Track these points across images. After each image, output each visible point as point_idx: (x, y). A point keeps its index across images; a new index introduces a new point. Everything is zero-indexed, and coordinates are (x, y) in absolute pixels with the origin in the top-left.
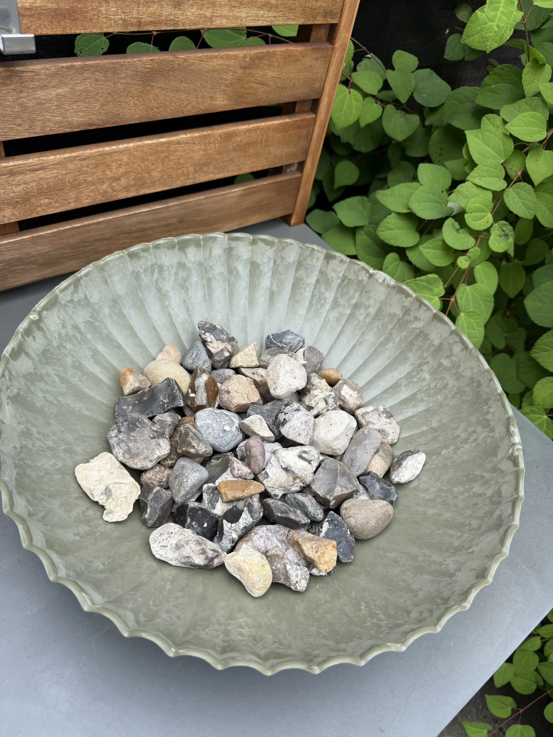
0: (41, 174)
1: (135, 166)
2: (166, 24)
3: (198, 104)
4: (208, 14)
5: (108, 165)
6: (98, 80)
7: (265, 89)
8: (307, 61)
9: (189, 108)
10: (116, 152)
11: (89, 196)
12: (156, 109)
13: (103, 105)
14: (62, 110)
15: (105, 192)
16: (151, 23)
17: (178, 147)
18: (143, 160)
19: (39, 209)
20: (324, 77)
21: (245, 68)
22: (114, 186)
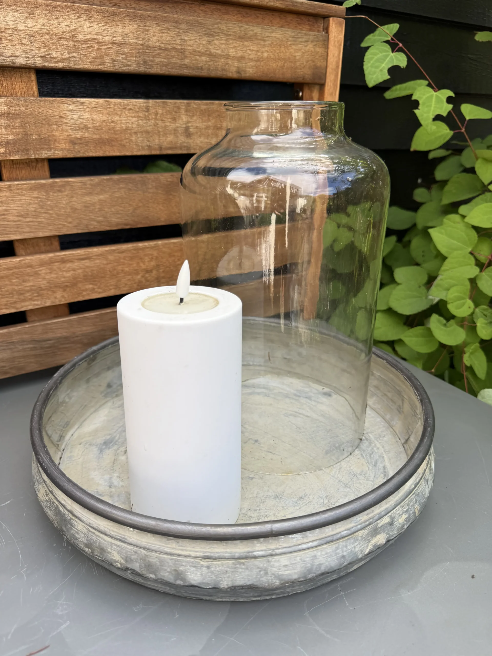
0: (87, 263)
1: (164, 260)
6: (131, 190)
13: (135, 209)
14: (103, 212)
16: (170, 148)
22: (147, 277)
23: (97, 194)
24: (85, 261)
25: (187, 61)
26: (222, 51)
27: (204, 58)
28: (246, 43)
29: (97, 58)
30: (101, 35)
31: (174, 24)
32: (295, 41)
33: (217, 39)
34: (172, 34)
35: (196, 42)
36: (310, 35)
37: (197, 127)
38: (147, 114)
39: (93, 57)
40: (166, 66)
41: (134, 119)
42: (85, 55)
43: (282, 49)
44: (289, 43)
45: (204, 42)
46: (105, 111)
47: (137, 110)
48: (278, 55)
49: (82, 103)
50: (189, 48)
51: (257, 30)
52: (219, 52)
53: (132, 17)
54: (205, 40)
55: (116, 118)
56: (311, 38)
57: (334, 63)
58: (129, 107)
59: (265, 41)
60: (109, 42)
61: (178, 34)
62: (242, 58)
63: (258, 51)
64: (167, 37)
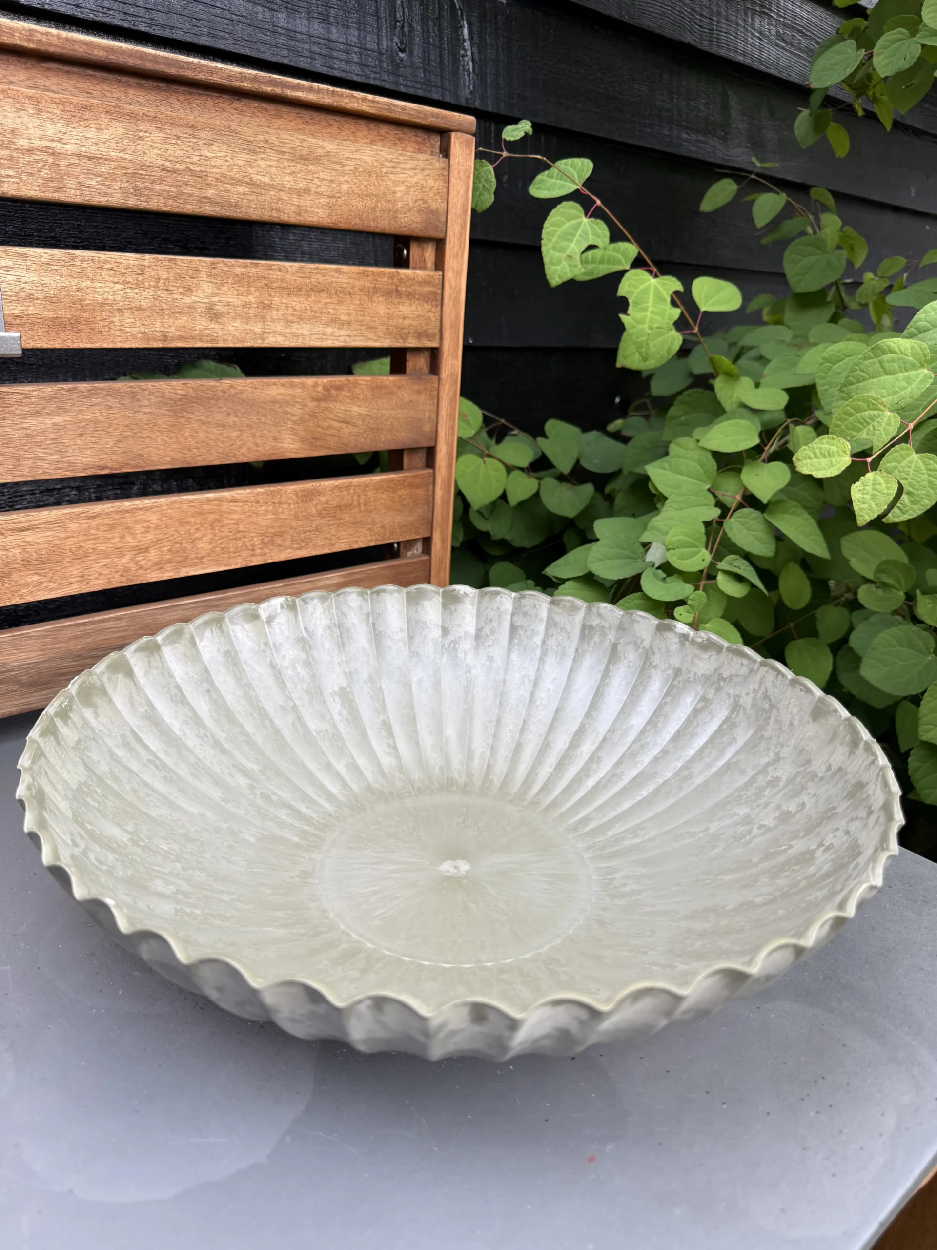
0: (29, 536)
1: (171, 531)
2: (201, 340)
3: (257, 445)
4: (258, 329)
5: (128, 528)
6: (111, 408)
7: (354, 430)
8: (406, 395)
9: (244, 450)
10: (141, 509)
11: (100, 574)
12: (195, 450)
13: (119, 441)
14: (60, 446)
15: (127, 570)
16: (181, 338)
17: (234, 507)
18: (182, 523)
19: (24, 591)
20: (434, 417)
21: (318, 400)
22: (139, 561)
23: (49, 414)
24: (27, 533)
25: (210, 193)
26: (272, 179)
27: (240, 189)
28: (311, 167)
29: (52, 180)
30: (60, 141)
31: (188, 130)
32: (394, 167)
33: (262, 159)
34: (184, 147)
35: (227, 161)
36: (418, 159)
37: (228, 304)
38: (140, 278)
39: (43, 178)
40: (175, 198)
41: (118, 286)
42: (31, 174)
43: (373, 179)
44: (385, 170)
45: (241, 163)
46: (65, 271)
47: (124, 271)
48: (367, 189)
49: (23, 256)
50: (214, 170)
51: (331, 146)
52: (266, 179)
53: (116, 114)
54: (242, 158)
55: (85, 284)
56: (421, 164)
57: (459, 206)
58: (109, 266)
59: (343, 165)
60: (73, 155)
61: (196, 147)
62: (307, 191)
63: (332, 181)
64: (174, 151)
